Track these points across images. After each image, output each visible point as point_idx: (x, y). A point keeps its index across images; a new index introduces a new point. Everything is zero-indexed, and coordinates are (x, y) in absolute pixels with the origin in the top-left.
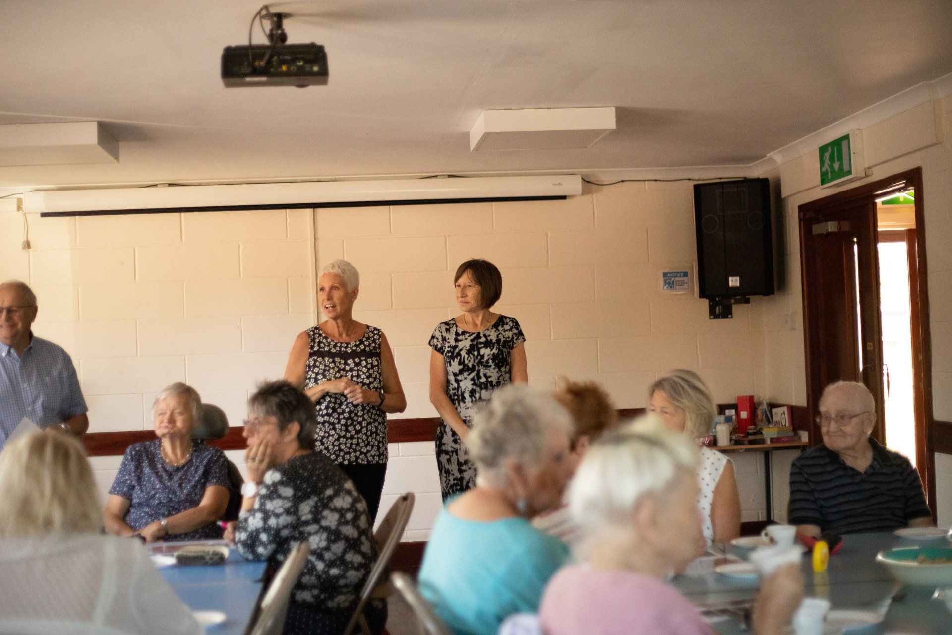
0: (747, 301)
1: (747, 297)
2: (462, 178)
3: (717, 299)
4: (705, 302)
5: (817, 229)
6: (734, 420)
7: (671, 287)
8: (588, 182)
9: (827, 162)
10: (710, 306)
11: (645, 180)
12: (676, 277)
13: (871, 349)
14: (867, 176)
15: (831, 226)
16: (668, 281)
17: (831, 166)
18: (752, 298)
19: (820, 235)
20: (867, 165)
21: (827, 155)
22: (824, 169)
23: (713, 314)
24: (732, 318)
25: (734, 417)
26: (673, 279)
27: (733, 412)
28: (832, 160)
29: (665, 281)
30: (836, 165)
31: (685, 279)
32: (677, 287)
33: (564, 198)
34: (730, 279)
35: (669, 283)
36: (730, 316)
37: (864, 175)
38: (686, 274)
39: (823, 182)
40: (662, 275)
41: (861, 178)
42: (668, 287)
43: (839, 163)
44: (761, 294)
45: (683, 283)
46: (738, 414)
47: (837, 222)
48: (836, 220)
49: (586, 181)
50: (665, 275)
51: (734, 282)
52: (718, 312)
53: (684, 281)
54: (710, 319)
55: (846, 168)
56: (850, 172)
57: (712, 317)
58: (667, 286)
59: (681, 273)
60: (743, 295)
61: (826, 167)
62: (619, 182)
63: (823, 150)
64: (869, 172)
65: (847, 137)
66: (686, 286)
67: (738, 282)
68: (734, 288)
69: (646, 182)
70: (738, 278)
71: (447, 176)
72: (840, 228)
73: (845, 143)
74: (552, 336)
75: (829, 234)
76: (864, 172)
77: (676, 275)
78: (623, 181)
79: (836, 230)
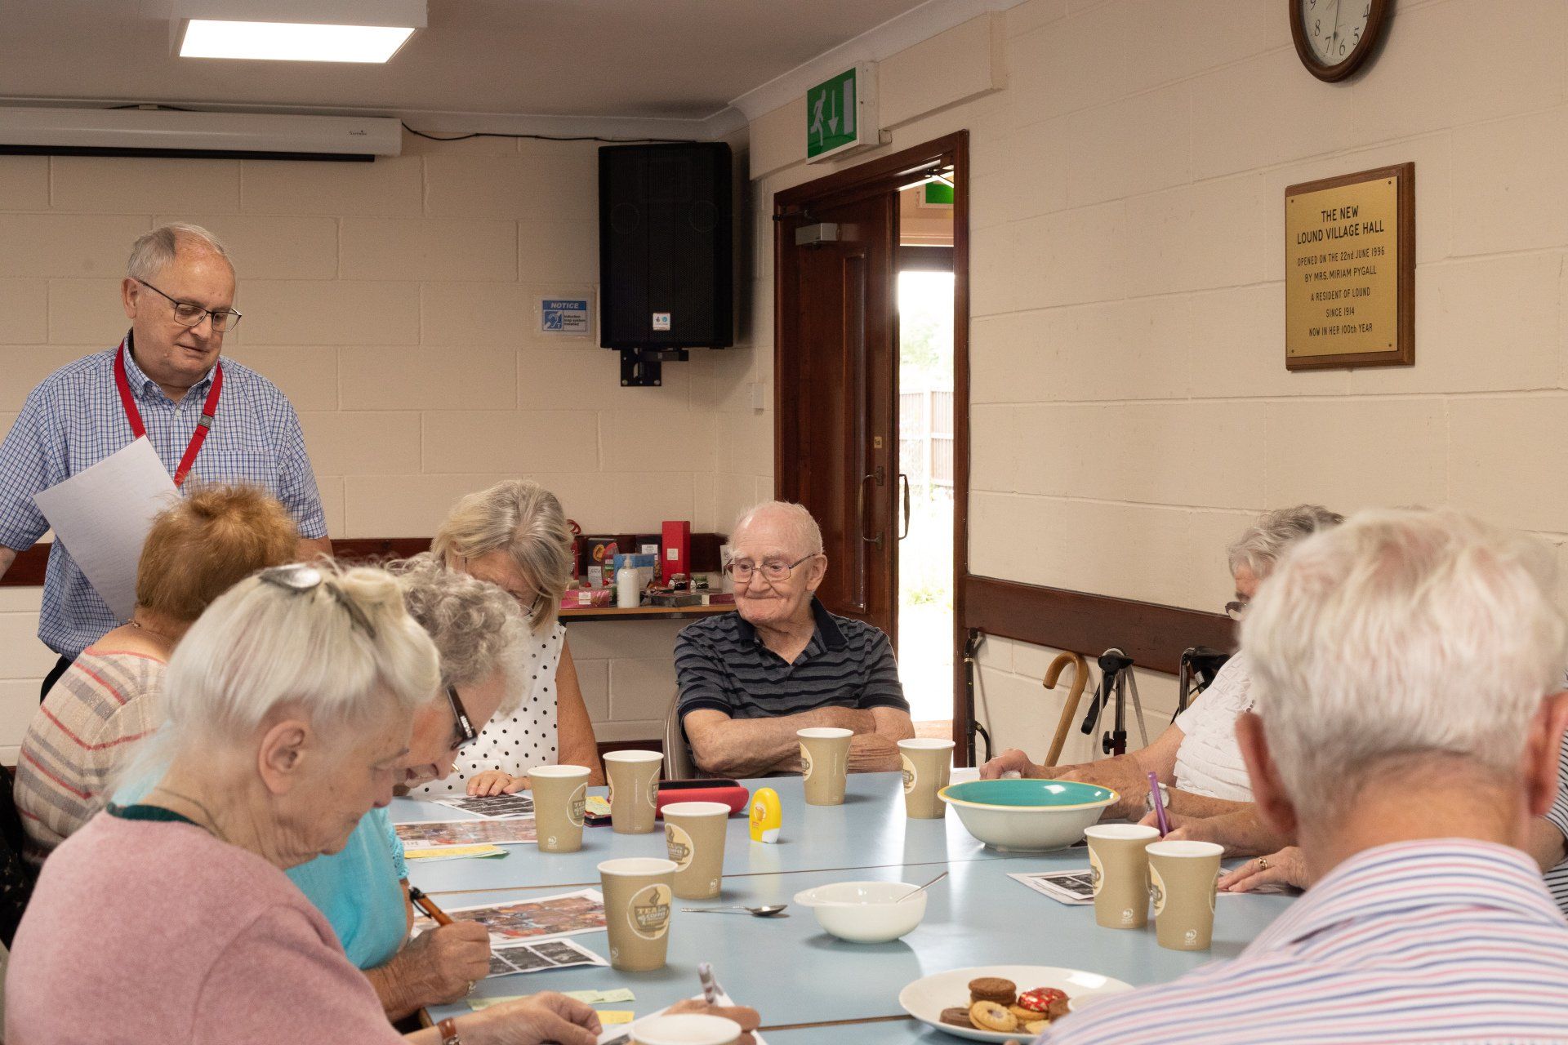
0: (684, 357)
1: (683, 349)
2: (183, 112)
3: (636, 350)
4: (614, 357)
5: (803, 236)
6: (656, 563)
7: (556, 327)
8: (415, 133)
9: (819, 116)
10: (623, 363)
11: (517, 136)
12: (566, 309)
13: (880, 447)
14: (882, 144)
15: (826, 232)
16: (550, 317)
17: (825, 124)
18: (691, 351)
19: (808, 247)
20: (882, 125)
21: (820, 104)
22: (813, 130)
23: (628, 379)
24: (660, 385)
25: (656, 558)
26: (560, 312)
27: (654, 548)
28: (827, 116)
29: (547, 314)
30: (833, 123)
31: (581, 313)
32: (567, 327)
33: (369, 158)
34: (655, 316)
35: (553, 320)
36: (657, 382)
37: (877, 143)
38: (582, 306)
39: (812, 153)
40: (540, 305)
41: (874, 148)
42: (550, 327)
43: (837, 118)
44: (707, 346)
45: (576, 321)
46: (662, 552)
47: (836, 225)
48: (833, 222)
49: (410, 131)
50: (547, 305)
51: (661, 322)
52: (636, 374)
53: (579, 317)
54: (622, 385)
55: (847, 130)
56: (852, 137)
57: (625, 382)
58: (549, 324)
59: (575, 302)
60: (677, 345)
61: (817, 125)
62: (471, 136)
63: (813, 94)
64: (886, 138)
65: (851, 74)
66: (582, 326)
67: (668, 322)
68: (661, 333)
69: (519, 139)
70: (668, 316)
71: (156, 108)
72: (840, 235)
73: (848, 84)
74: (340, 404)
75: (821, 245)
76: (877, 138)
77: (566, 305)
78: (477, 135)
79: (833, 238)
